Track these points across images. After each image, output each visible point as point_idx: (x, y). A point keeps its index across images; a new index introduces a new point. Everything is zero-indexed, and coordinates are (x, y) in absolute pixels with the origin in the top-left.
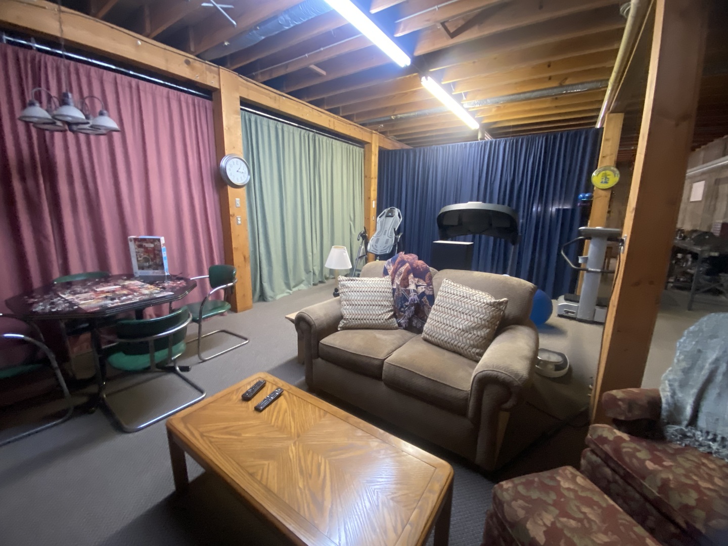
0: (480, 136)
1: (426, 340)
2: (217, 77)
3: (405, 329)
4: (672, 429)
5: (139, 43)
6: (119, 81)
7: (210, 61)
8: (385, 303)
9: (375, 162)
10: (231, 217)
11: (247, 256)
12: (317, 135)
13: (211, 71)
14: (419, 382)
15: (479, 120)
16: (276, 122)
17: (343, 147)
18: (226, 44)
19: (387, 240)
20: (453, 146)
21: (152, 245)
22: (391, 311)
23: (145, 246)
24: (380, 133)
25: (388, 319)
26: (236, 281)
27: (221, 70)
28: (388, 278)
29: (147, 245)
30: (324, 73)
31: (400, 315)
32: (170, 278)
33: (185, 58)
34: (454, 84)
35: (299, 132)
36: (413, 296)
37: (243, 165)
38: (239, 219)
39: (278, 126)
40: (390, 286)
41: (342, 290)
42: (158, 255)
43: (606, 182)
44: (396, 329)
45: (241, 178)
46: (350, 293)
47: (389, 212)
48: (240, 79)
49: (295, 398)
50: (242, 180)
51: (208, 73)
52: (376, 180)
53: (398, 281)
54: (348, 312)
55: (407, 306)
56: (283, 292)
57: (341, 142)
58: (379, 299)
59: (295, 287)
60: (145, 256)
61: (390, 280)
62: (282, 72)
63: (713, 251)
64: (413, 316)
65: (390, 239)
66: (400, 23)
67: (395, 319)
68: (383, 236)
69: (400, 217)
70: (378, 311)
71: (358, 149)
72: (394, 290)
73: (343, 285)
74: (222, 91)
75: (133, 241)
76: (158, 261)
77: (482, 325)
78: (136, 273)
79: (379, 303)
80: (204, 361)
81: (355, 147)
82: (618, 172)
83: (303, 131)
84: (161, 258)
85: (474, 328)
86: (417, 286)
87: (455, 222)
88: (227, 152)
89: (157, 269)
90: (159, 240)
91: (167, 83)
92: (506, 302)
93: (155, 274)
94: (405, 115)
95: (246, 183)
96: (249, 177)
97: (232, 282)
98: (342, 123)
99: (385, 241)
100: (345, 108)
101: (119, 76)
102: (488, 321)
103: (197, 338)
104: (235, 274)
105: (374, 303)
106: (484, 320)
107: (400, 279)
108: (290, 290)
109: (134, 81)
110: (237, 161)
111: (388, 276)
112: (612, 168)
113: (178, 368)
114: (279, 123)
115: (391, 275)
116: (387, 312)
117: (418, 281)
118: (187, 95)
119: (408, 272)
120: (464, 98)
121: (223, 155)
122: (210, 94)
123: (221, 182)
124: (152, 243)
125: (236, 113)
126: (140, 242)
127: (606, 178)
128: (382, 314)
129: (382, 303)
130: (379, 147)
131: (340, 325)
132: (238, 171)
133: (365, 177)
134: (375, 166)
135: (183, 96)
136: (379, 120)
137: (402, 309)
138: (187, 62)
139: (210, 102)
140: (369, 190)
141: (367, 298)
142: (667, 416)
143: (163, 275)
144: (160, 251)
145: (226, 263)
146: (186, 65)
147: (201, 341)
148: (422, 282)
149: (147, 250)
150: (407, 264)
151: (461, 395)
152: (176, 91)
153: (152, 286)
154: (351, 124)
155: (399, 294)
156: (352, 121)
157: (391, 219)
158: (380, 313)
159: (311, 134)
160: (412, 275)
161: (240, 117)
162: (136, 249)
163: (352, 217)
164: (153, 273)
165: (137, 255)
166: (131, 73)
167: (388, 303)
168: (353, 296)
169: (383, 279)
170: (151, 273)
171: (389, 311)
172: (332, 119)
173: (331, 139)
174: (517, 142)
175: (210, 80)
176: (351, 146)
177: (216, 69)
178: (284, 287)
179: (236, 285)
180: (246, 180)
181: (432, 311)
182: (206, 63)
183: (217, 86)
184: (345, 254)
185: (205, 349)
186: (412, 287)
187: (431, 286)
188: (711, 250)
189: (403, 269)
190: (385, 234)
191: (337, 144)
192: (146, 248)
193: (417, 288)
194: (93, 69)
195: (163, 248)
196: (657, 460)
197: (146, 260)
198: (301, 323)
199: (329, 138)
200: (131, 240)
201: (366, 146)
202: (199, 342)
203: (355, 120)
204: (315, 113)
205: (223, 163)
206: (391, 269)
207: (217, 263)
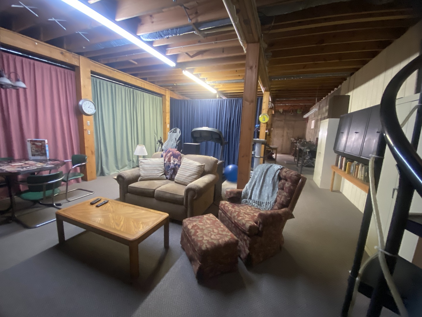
0: (217, 96)
1: (176, 182)
2: (78, 60)
3: (170, 179)
4: (244, 200)
5: (37, 44)
6: (24, 61)
7: (75, 53)
8: (160, 169)
9: (168, 105)
10: (84, 131)
11: (93, 151)
12: (134, 90)
13: (75, 58)
14: (168, 195)
15: (217, 89)
16: (111, 83)
17: (150, 97)
18: (84, 48)
19: (173, 144)
20: (205, 100)
21: (40, 144)
22: (163, 172)
23: (36, 144)
24: (171, 90)
25: (161, 175)
26: (87, 162)
27: (80, 57)
28: (163, 159)
29: (37, 144)
30: (136, 63)
31: (167, 174)
32: (50, 160)
33: (61, 51)
34: (200, 74)
35: (124, 88)
36: (172, 165)
37: (92, 104)
38: (89, 132)
39: (112, 85)
40: (164, 162)
41: (141, 164)
42: (44, 149)
43: (264, 120)
44: (165, 179)
45: (91, 111)
46: (144, 165)
47: (174, 130)
48: (91, 62)
49: (114, 203)
50: (91, 112)
51: (73, 58)
52: (169, 114)
53: (166, 160)
54: (142, 173)
55: (170, 170)
56: (114, 171)
57: (149, 94)
58: (157, 167)
59: (122, 168)
60: (36, 149)
61: (164, 159)
62: (114, 61)
63: (308, 149)
64: (172, 174)
65: (174, 144)
66: (168, 50)
67: (165, 176)
68: (171, 142)
69: (180, 133)
70: (156, 172)
71: (158, 98)
72: (165, 163)
73: (141, 162)
74: (81, 67)
75: (30, 141)
76: (43, 152)
77: (195, 174)
78: (30, 158)
79: (158, 169)
80: (69, 201)
81: (157, 97)
82: (268, 116)
83: (127, 88)
84: (45, 151)
85: (192, 175)
86: (174, 161)
87: (198, 136)
88: (83, 98)
89: (43, 156)
90: (44, 141)
91: (49, 62)
92: (205, 165)
93: (41, 159)
94: (181, 84)
95: (94, 113)
96: (95, 111)
97: (85, 162)
98: (149, 85)
99: (172, 144)
100: (150, 78)
101: (24, 59)
102: (197, 172)
103: (66, 192)
104: (86, 159)
105: (155, 169)
106: (196, 172)
107: (167, 158)
108: (119, 170)
109: (32, 61)
110: (88, 102)
111: (163, 158)
112: (266, 114)
113: (54, 204)
114: (113, 83)
115: (164, 158)
116: (161, 173)
117: (175, 159)
118: (61, 68)
119: (171, 156)
120: (206, 80)
121: (81, 99)
122: (74, 68)
123: (79, 113)
124: (40, 142)
125: (89, 78)
126: (33, 142)
127: (264, 118)
128: (159, 174)
129: (159, 169)
130: (170, 97)
131: (139, 179)
132: (89, 107)
133: (163, 112)
134: (168, 106)
135: (58, 69)
136: (170, 85)
137: (168, 171)
138: (62, 53)
139: (74, 72)
140: (165, 119)
141: (152, 167)
142: (243, 197)
143: (46, 159)
144: (45, 147)
145: (81, 153)
146: (61, 55)
147: (68, 193)
148: (176, 160)
149: (37, 146)
150: (171, 153)
151: (181, 197)
152: (54, 67)
153: (41, 163)
154: (154, 86)
155: (167, 165)
156: (154, 84)
157: (175, 134)
158: (158, 173)
159: (131, 89)
160: (172, 157)
161: (91, 80)
162: (31, 145)
163: (156, 132)
164: (41, 158)
165: (31, 149)
166: (30, 56)
167: (162, 169)
168: (146, 166)
169: (161, 159)
170: (39, 158)
171: (162, 172)
172: (143, 83)
173: (143, 92)
174: (231, 101)
175: (75, 62)
176: (155, 96)
177: (78, 57)
178: (115, 168)
179: (87, 164)
180: (94, 111)
181: (179, 171)
182: (72, 54)
183: (78, 65)
184: (144, 148)
185: (69, 197)
186: (172, 162)
187: (180, 161)
188: (307, 149)
189: (169, 154)
190: (172, 141)
191: (146, 95)
192: (36, 145)
193: (174, 162)
194: (10, 55)
195: (47, 145)
196: (233, 207)
197: (37, 151)
198: (120, 179)
199: (142, 92)
200: (28, 141)
201: (163, 96)
202: (66, 194)
203: (156, 84)
204: (134, 79)
205: (80, 103)
206: (164, 155)
207: (76, 153)
